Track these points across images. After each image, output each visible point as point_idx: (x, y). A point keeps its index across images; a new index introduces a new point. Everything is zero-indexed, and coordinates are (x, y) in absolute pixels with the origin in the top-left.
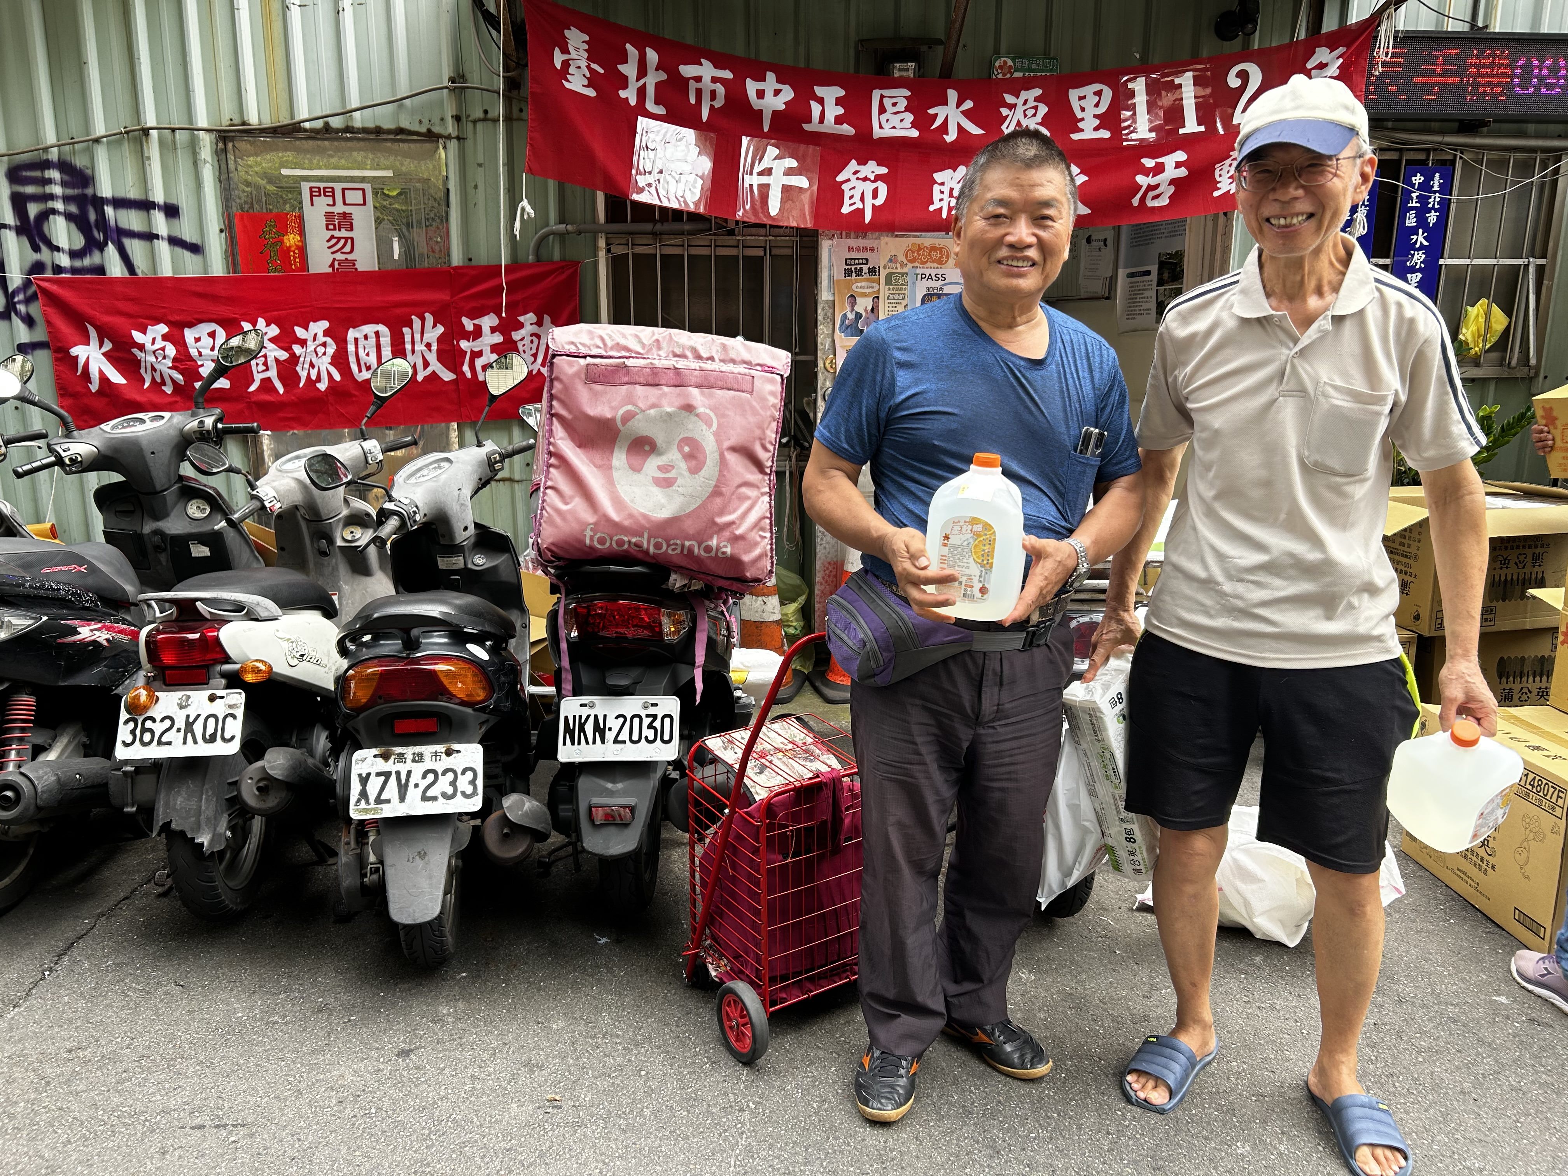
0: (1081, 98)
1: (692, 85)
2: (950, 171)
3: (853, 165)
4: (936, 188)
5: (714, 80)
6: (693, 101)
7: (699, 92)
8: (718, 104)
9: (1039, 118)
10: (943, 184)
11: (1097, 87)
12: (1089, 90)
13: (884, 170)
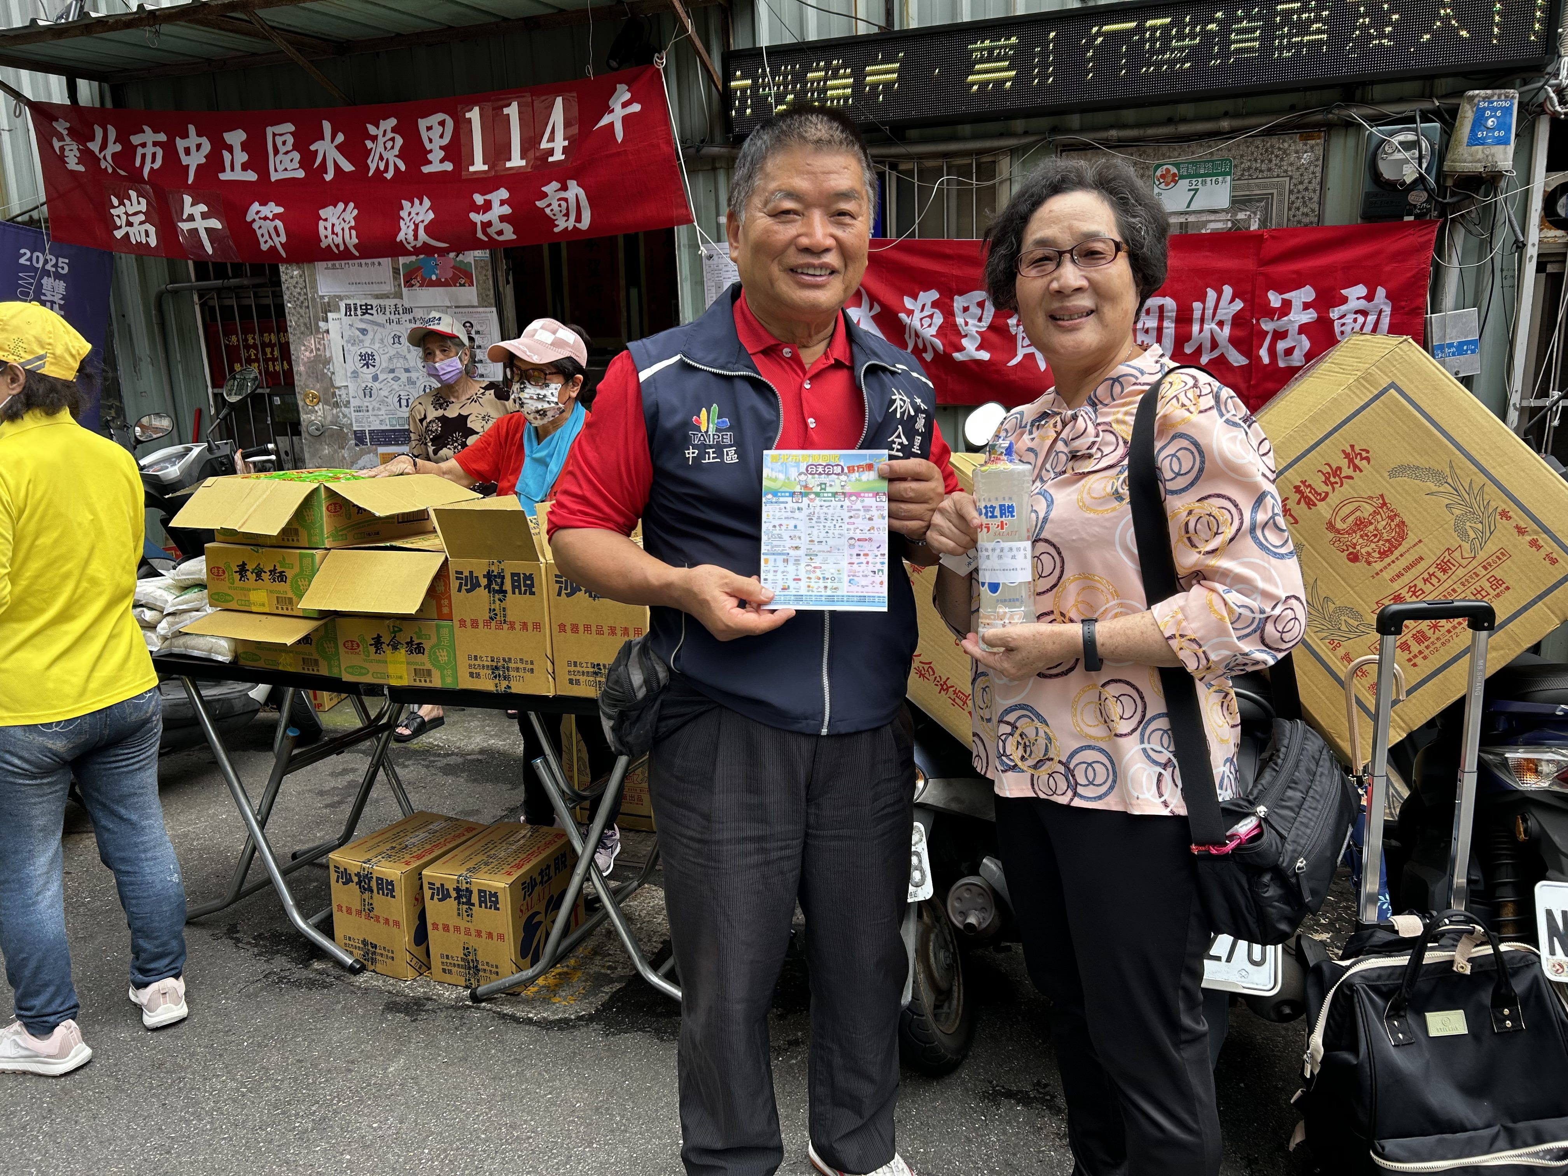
0: (429, 128)
1: (140, 151)
2: (331, 207)
3: (256, 206)
4: (321, 224)
5: (155, 144)
6: (138, 164)
7: (144, 156)
8: (157, 166)
9: (396, 151)
10: (326, 220)
11: (440, 116)
12: (434, 120)
13: (280, 210)
